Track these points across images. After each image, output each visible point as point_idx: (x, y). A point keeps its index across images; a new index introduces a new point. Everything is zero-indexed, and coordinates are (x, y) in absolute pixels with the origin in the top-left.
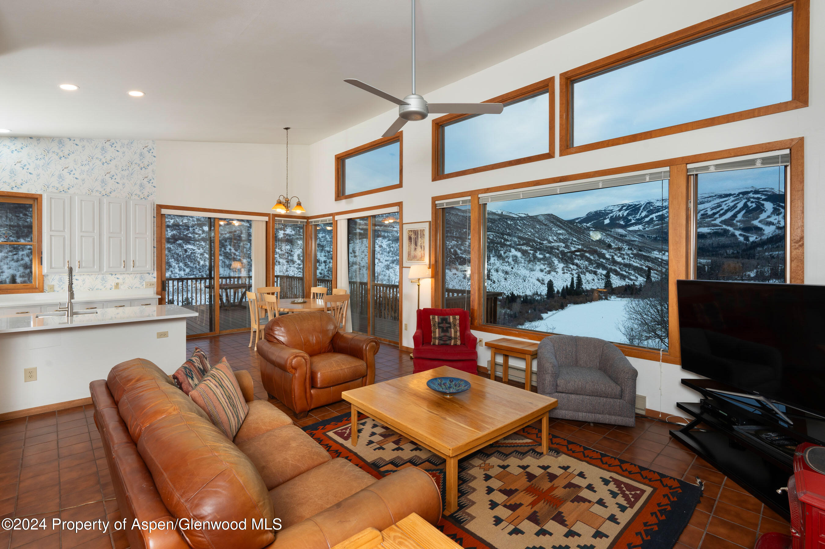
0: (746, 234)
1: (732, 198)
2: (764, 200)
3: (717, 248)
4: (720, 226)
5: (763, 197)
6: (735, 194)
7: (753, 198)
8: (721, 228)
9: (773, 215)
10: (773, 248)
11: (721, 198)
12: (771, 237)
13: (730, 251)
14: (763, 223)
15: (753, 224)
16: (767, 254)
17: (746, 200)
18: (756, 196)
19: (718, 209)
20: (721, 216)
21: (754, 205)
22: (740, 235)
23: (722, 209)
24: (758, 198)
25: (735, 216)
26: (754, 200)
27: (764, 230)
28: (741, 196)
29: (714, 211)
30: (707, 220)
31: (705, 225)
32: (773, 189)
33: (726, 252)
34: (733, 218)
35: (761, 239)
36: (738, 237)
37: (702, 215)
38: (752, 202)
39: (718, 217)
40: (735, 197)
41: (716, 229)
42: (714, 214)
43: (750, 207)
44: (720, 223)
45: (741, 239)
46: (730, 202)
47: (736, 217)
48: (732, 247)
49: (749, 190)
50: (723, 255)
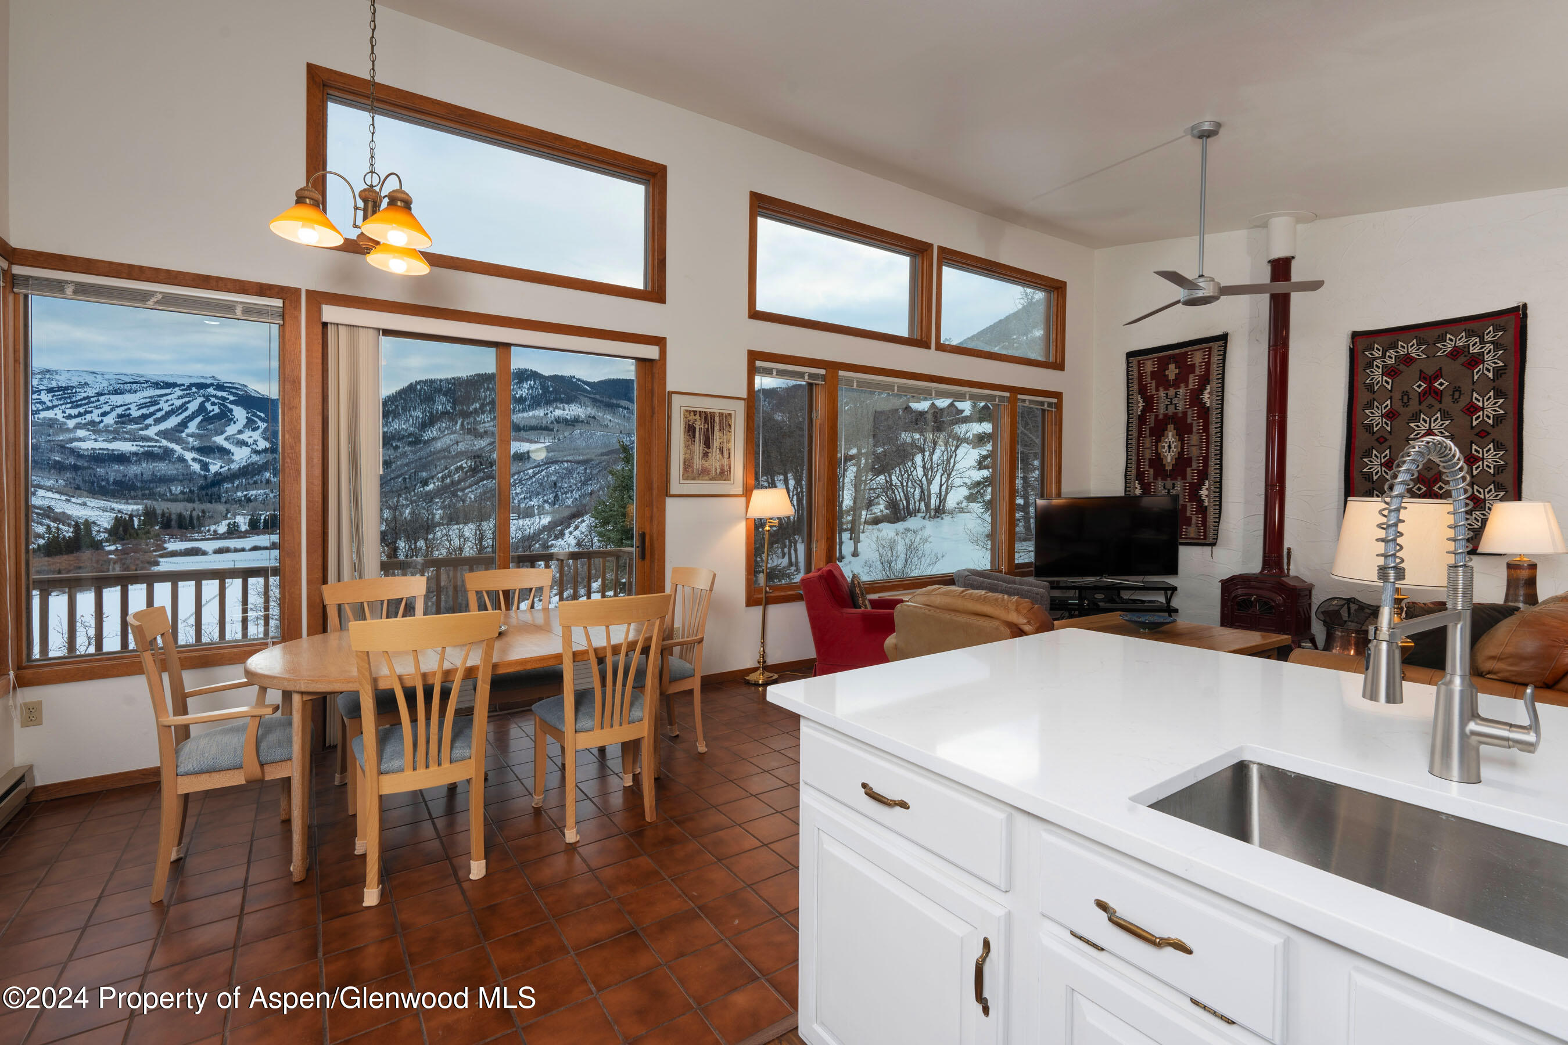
0: (204, 459)
1: (178, 392)
2: (232, 402)
3: (150, 481)
4: (156, 441)
5: (231, 398)
6: (183, 385)
7: (215, 396)
8: (158, 444)
9: (247, 430)
10: (249, 483)
11: (158, 388)
12: (244, 467)
13: (177, 489)
14: (231, 441)
15: (215, 442)
16: (239, 494)
17: (202, 399)
18: (220, 394)
19: (152, 409)
20: (158, 421)
21: (217, 410)
22: (194, 460)
23: (160, 410)
24: (223, 399)
25: (184, 424)
26: (216, 401)
27: (233, 454)
28: (194, 389)
29: (144, 411)
30: (129, 427)
31: (127, 436)
32: (246, 386)
33: (170, 491)
34: (181, 428)
35: (229, 469)
36: (191, 463)
37: (120, 416)
38: (213, 404)
39: (153, 423)
40: (183, 390)
41: (149, 446)
42: (145, 417)
43: (211, 412)
44: (156, 434)
45: (196, 467)
46: (175, 398)
47: (186, 427)
48: (181, 481)
49: (209, 382)
50: (163, 495)
